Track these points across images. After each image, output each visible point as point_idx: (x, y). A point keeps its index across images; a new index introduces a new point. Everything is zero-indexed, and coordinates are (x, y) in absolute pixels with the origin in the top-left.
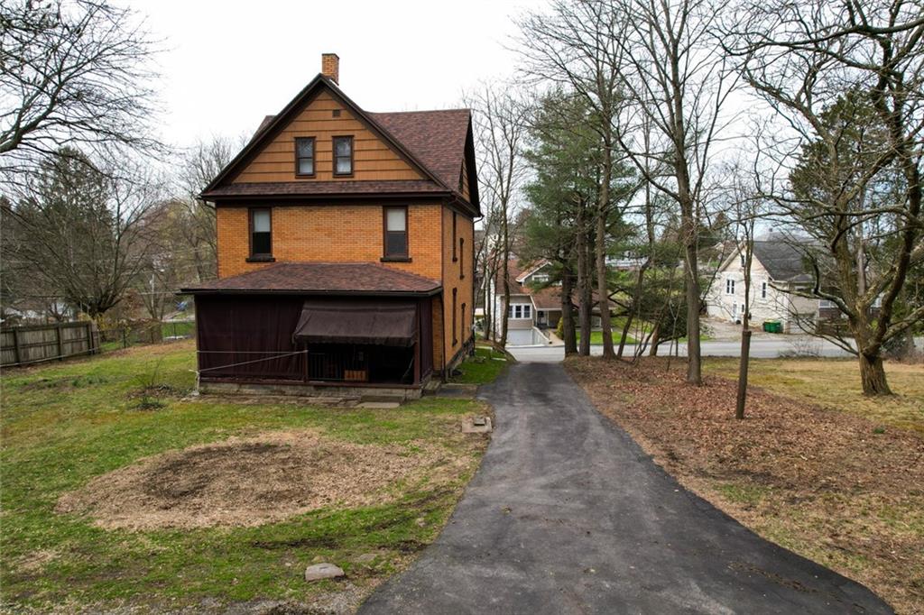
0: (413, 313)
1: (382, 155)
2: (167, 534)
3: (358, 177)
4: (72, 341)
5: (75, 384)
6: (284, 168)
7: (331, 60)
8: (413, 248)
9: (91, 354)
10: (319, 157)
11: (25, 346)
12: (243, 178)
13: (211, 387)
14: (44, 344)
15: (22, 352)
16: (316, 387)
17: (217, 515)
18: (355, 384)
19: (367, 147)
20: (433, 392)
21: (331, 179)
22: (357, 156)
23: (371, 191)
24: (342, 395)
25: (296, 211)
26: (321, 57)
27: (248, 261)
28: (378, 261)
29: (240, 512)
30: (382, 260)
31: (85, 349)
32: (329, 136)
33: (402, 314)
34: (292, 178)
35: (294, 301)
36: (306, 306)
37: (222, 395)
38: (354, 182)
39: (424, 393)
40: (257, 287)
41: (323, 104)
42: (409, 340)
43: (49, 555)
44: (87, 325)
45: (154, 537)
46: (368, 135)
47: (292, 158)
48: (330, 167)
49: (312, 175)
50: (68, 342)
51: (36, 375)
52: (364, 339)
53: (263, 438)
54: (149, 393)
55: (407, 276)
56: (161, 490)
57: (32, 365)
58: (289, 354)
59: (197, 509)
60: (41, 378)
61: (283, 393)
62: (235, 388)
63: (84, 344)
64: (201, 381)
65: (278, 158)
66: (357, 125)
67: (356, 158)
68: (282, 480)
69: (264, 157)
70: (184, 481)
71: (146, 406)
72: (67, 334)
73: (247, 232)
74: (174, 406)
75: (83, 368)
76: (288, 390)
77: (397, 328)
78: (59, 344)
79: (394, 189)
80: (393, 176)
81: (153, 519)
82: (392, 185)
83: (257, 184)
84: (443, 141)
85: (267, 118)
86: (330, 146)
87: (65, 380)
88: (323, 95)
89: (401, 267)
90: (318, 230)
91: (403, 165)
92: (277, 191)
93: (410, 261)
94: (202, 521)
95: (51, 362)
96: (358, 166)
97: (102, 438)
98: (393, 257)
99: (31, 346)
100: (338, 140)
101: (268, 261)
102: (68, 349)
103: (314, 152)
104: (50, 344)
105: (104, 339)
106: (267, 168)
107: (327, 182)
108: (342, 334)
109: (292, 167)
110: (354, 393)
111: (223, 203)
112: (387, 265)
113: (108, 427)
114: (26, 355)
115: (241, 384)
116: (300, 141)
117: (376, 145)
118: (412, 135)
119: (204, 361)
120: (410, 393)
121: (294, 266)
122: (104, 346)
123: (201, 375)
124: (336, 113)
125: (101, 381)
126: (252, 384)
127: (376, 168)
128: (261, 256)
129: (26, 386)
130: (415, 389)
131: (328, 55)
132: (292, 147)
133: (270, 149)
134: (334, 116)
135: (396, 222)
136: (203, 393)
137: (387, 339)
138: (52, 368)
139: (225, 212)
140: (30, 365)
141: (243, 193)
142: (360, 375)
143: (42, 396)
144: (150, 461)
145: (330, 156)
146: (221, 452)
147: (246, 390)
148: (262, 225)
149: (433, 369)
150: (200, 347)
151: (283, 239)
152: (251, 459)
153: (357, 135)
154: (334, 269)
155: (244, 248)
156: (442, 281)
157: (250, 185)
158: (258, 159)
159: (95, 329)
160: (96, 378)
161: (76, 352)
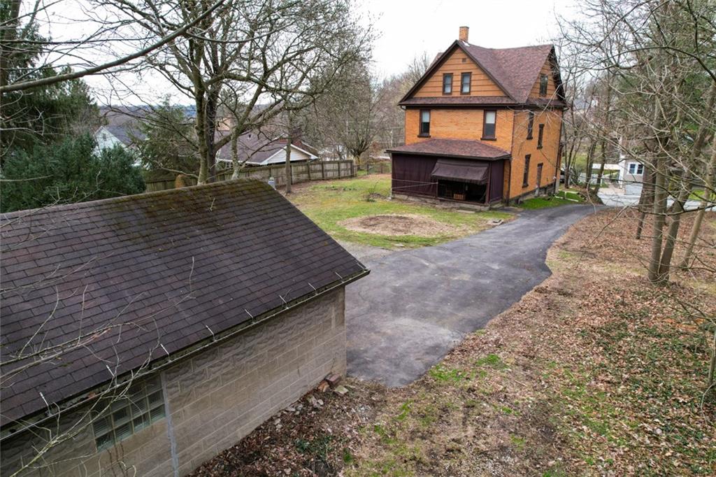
0: (486, 168)
1: (485, 83)
2: (363, 233)
3: (473, 94)
4: (344, 170)
5: (344, 190)
6: (437, 90)
7: (465, 30)
8: (498, 133)
9: (352, 177)
10: (454, 84)
11: (326, 171)
12: (419, 95)
13: (397, 196)
14: (333, 170)
15: (325, 173)
16: (441, 200)
17: (378, 232)
18: (458, 201)
19: (478, 78)
20: (496, 209)
21: (459, 96)
22: (473, 83)
23: (478, 102)
24: (452, 205)
25: (442, 112)
26: (459, 29)
27: (419, 137)
28: (479, 139)
29: (385, 232)
30: (481, 139)
31: (350, 174)
32: (459, 73)
33: (480, 168)
34: (441, 95)
35: (433, 159)
36: (438, 161)
37: (400, 200)
38: (471, 97)
39: (490, 209)
40: (418, 151)
41: (458, 55)
42: (481, 181)
43: (334, 232)
44: (351, 162)
45: (360, 233)
46: (479, 71)
47: (441, 84)
48: (459, 89)
49: (450, 94)
50: (343, 170)
51: (330, 184)
52: (461, 179)
53: (405, 216)
54: (371, 196)
55: (492, 148)
56: (364, 224)
57: (328, 179)
58: (430, 183)
59: (374, 229)
60: (332, 186)
61: (426, 202)
62: (406, 197)
63: (350, 171)
64: (393, 193)
65: (435, 84)
66: (474, 66)
67: (472, 84)
68: (403, 227)
69: (428, 84)
70: (372, 223)
71: (368, 201)
72: (343, 166)
73: (419, 122)
74: (379, 201)
75: (347, 183)
76: (428, 200)
77: (476, 175)
78: (339, 171)
79: (489, 102)
80: (490, 94)
81: (361, 230)
82: (489, 99)
83: (425, 98)
84: (529, 68)
85: (439, 54)
86: (460, 78)
87: (341, 187)
88: (458, 51)
89: (490, 143)
90: (451, 122)
91: (495, 88)
92: (433, 102)
93: (495, 140)
94: (374, 232)
95: (336, 179)
96: (472, 89)
97: (350, 209)
98: (488, 137)
99: (329, 171)
100: (464, 75)
101: (427, 137)
102: (342, 173)
103: (452, 81)
104: (335, 170)
105: (359, 169)
106: (429, 89)
107: (457, 97)
108: (452, 176)
109: (441, 89)
110: (457, 205)
111: (409, 107)
112: (484, 142)
113: (353, 206)
114: (326, 175)
115: (409, 196)
116: (446, 76)
117: (482, 77)
118: (513, 64)
119: (394, 184)
120: (482, 208)
121: (438, 140)
122: (359, 173)
123: (393, 190)
124: (464, 60)
125: (354, 189)
126: (413, 196)
127: (481, 90)
128: (425, 134)
129: (327, 189)
130: (485, 206)
131: (463, 27)
132: (441, 79)
133: (431, 80)
134: (463, 61)
135: (491, 119)
136: (393, 198)
137: (471, 180)
138: (336, 182)
139: (409, 112)
140: (328, 180)
141: (418, 103)
142: (461, 197)
143: (333, 193)
144: (364, 217)
145: (459, 84)
146: (388, 217)
147: (411, 199)
148: (426, 118)
149: (502, 198)
150: (393, 178)
151: (435, 126)
152: (397, 220)
153: (474, 72)
154: (457, 142)
155: (417, 130)
156: (511, 152)
157: (421, 98)
158: (426, 85)
159: (354, 164)
160: (352, 188)
161: (346, 175)
